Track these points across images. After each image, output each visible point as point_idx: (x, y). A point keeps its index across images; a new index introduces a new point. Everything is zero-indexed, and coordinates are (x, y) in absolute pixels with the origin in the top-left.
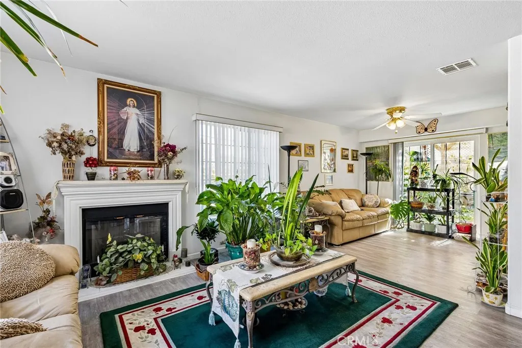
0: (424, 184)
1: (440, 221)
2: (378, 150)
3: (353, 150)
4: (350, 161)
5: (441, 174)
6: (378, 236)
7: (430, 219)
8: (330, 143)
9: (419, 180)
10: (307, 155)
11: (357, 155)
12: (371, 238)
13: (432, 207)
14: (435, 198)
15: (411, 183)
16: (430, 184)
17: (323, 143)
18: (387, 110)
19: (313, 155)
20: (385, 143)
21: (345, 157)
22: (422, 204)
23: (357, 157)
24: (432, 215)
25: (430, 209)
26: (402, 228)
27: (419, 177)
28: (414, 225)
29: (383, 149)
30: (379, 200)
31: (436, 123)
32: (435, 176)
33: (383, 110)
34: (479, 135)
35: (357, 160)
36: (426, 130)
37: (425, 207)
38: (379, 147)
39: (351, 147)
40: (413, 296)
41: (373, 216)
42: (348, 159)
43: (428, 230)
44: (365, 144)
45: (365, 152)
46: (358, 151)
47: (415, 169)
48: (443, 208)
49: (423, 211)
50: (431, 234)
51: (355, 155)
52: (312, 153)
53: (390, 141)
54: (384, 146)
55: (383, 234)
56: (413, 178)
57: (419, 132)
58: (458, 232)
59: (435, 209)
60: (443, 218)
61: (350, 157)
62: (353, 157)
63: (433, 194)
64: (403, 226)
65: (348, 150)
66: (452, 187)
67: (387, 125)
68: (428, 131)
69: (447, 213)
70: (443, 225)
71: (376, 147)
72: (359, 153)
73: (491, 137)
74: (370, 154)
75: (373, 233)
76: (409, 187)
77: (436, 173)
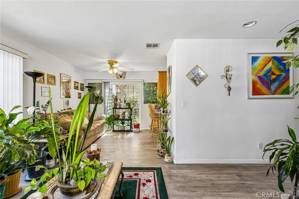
0: (120, 105)
1: (127, 124)
2: (96, 85)
3: (81, 84)
4: (79, 91)
5: (128, 101)
6: (101, 138)
7: (123, 123)
8: (67, 76)
9: (118, 103)
10: (49, 83)
11: (83, 87)
12: (98, 140)
13: (124, 117)
14: (125, 112)
15: (115, 105)
16: (123, 105)
17: (62, 75)
18: (108, 61)
19: (54, 84)
20: (100, 82)
21: (76, 88)
22: (119, 116)
23: (83, 88)
24: (124, 121)
25: (123, 118)
26: (110, 130)
27: (118, 102)
28: (116, 128)
29: (99, 85)
30: (99, 116)
31: (125, 74)
32: (125, 101)
33: (106, 61)
34: (140, 83)
35: (83, 90)
36: (121, 77)
37: (121, 118)
38: (96, 83)
39: (80, 82)
40: (143, 172)
41: (99, 126)
42: (78, 89)
43: (122, 129)
44: (87, 80)
45: (87, 86)
46: (83, 85)
47: (116, 98)
48: (129, 117)
49: (120, 120)
50: (123, 131)
51: (82, 87)
52: (54, 82)
53: (103, 81)
54: (99, 83)
55: (102, 136)
56: (116, 102)
57: (118, 78)
58: (135, 128)
59: (125, 118)
60: (128, 122)
61: (79, 88)
62: (81, 88)
63: (124, 110)
64: (111, 129)
65: (78, 83)
66: (132, 106)
67: (109, 70)
68: (122, 77)
69: (130, 119)
70: (128, 125)
71: (95, 83)
72: (84, 86)
73: (144, 84)
74: (91, 88)
75: (99, 137)
76: (113, 107)
77: (125, 100)
